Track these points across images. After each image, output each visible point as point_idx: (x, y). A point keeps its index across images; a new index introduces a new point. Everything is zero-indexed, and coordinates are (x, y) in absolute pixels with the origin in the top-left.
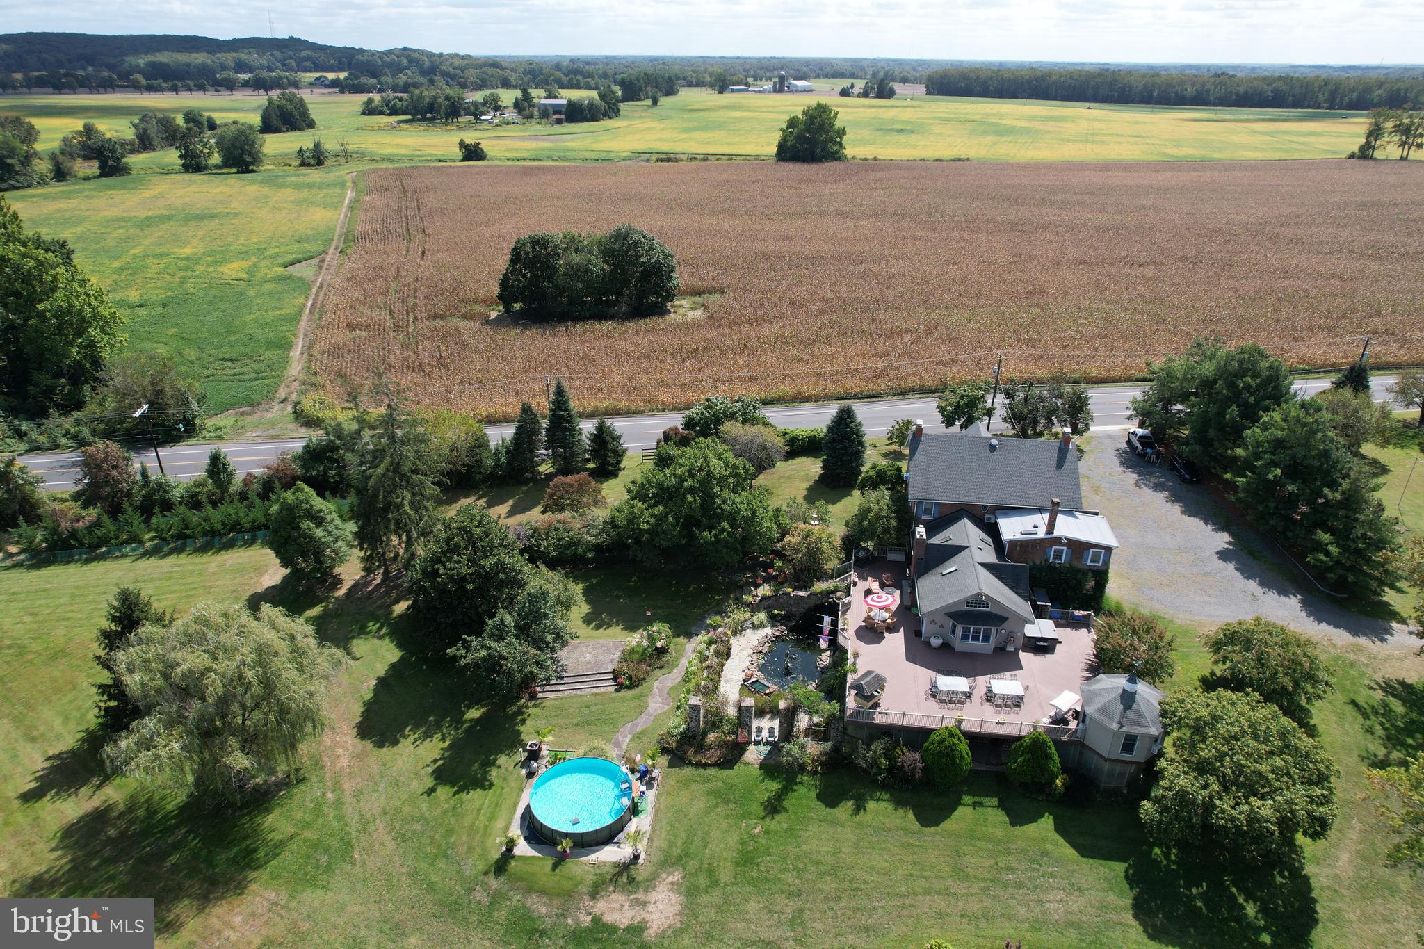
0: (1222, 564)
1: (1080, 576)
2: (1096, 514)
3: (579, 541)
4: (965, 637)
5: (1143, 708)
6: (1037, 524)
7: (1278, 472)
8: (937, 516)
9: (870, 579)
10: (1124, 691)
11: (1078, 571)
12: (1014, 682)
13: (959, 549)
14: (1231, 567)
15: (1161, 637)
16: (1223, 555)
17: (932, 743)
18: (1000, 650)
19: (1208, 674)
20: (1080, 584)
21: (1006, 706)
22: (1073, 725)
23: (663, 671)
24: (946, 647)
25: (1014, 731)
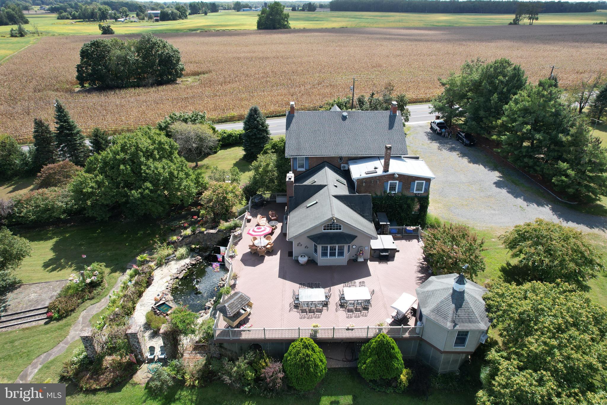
0: (498, 190)
1: (409, 202)
2: (417, 158)
3: (53, 207)
4: (324, 254)
5: (471, 305)
6: (376, 166)
7: (529, 127)
8: (307, 168)
9: (259, 216)
10: (454, 291)
11: (408, 198)
12: (362, 288)
13: (320, 187)
14: (504, 191)
15: (475, 240)
16: (498, 184)
17: (290, 355)
18: (353, 261)
19: (505, 265)
20: (409, 207)
21: (357, 310)
22: (412, 322)
23: (92, 301)
24: (312, 262)
25: (363, 335)
